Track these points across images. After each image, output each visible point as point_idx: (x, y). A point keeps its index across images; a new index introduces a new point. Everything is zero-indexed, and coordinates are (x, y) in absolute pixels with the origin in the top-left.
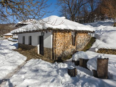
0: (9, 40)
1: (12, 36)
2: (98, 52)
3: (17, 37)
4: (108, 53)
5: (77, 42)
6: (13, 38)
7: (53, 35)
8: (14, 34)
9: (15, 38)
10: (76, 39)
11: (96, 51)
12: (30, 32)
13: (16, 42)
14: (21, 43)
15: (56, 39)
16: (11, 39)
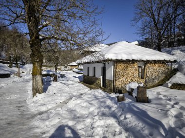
0: (74, 71)
1: (77, 66)
2: (171, 88)
3: (82, 67)
4: (182, 90)
5: (146, 75)
6: (79, 69)
7: (114, 66)
8: (79, 64)
9: (81, 70)
10: (145, 71)
11: (169, 87)
12: (93, 62)
13: (82, 73)
14: (86, 74)
15: (117, 70)
16: (77, 70)
